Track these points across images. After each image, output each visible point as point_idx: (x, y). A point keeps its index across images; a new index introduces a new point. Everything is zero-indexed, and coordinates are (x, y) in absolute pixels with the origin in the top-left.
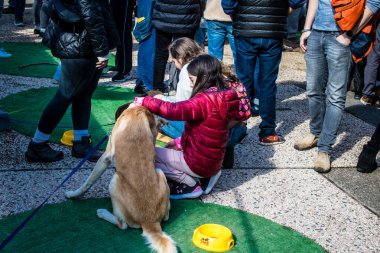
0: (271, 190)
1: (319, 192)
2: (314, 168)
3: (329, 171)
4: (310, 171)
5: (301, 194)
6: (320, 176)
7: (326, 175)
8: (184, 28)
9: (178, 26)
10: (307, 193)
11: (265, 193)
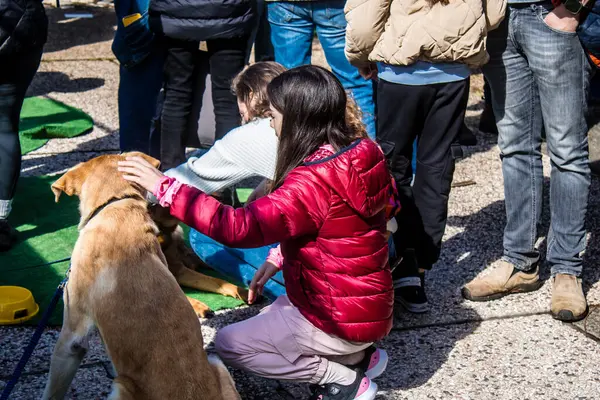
0: (465, 373)
1: (573, 365)
2: (551, 313)
3: (584, 315)
4: (542, 319)
5: (533, 376)
6: (567, 329)
7: (580, 325)
8: (226, 27)
9: (212, 23)
10: (546, 372)
11: (452, 382)
